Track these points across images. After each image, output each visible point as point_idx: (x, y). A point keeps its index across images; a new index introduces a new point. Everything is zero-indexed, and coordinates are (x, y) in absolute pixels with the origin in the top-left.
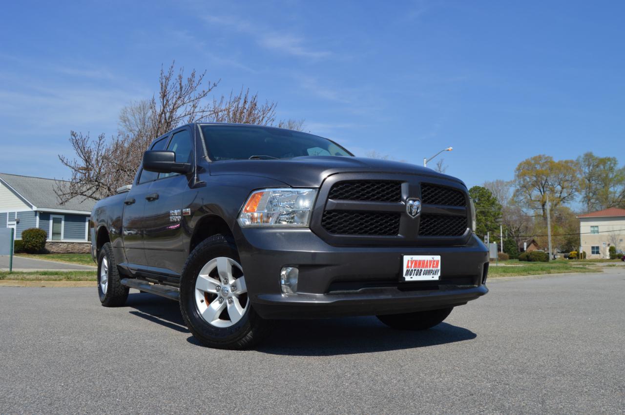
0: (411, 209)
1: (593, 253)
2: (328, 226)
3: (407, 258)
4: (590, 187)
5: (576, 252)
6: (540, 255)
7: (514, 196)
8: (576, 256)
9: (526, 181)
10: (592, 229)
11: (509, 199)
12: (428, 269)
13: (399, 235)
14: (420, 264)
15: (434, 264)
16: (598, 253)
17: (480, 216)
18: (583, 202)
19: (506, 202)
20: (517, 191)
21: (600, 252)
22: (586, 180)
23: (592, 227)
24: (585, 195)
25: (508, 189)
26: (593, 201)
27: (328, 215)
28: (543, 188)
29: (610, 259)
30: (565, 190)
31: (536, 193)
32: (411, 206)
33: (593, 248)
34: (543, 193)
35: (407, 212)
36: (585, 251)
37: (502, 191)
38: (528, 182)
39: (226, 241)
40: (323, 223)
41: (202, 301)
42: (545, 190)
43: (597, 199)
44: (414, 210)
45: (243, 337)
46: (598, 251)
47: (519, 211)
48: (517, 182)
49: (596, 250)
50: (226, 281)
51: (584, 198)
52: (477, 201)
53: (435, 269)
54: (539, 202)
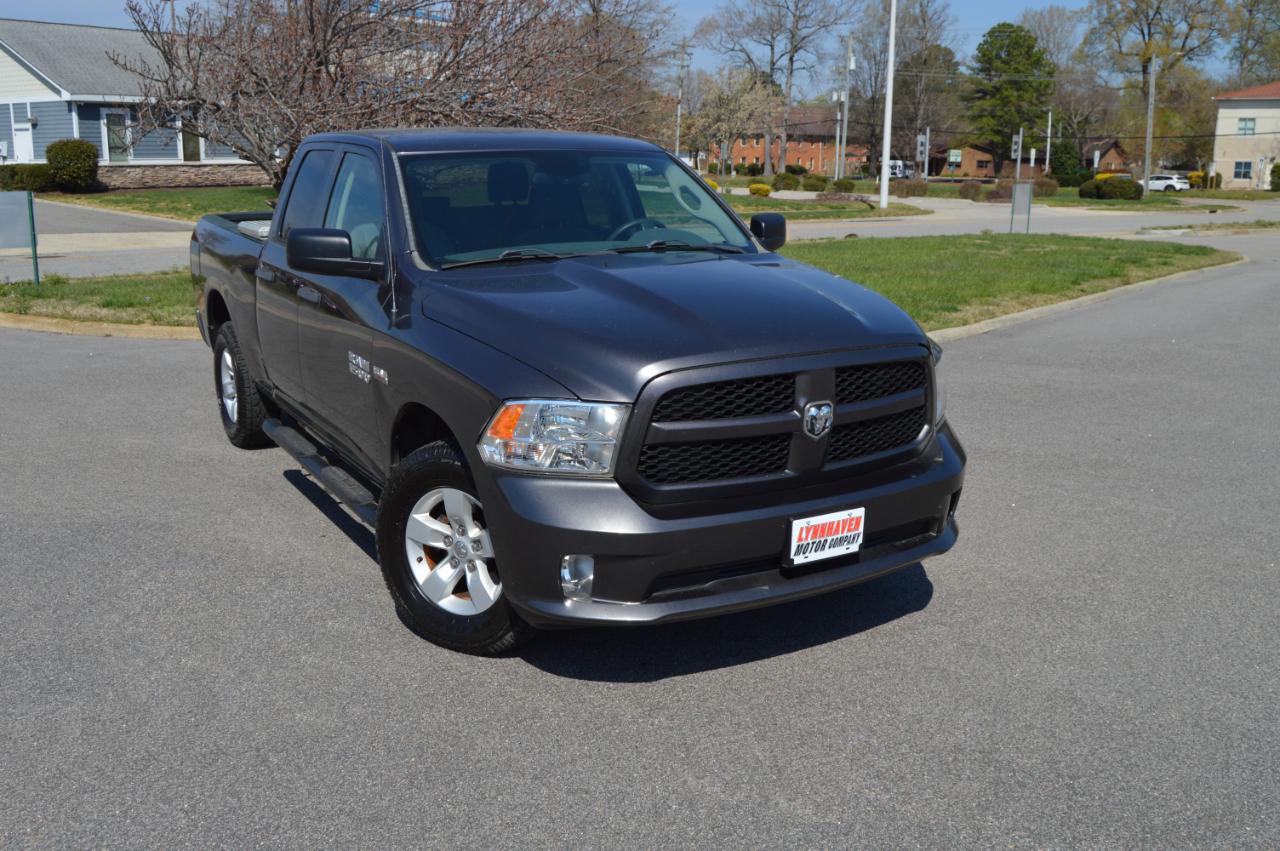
0: (812, 424)
1: (1237, 175)
2: (650, 472)
3: (798, 525)
4: (1250, 27)
5: (1201, 173)
6: (1125, 186)
7: (1085, 42)
8: (1201, 180)
9: (1113, 10)
10: (1243, 124)
11: (1073, 50)
12: (839, 536)
13: (787, 471)
14: (823, 531)
15: (850, 525)
16: (1246, 175)
17: (1006, 89)
18: (1231, 59)
19: (1065, 56)
20: (1093, 31)
21: (1252, 174)
22: (1245, 10)
23: (1241, 120)
24: (1238, 45)
25: (1073, 27)
26: (1252, 57)
27: (650, 453)
28: (1149, 25)
29: (1272, 190)
30: (1195, 32)
31: (1132, 37)
32: (814, 418)
33: (1238, 165)
34: (1147, 37)
35: (806, 430)
36: (1220, 171)
37: (1059, 30)
38: (1117, 14)
39: (459, 464)
40: (642, 468)
41: (420, 560)
42: (1152, 31)
43: (1262, 54)
44: (818, 426)
45: (497, 640)
46: (1249, 172)
47: (1090, 76)
48: (1095, 12)
49: (1243, 170)
50: (463, 531)
51: (1236, 49)
52: (1003, 56)
53: (853, 533)
54: (1136, 58)
